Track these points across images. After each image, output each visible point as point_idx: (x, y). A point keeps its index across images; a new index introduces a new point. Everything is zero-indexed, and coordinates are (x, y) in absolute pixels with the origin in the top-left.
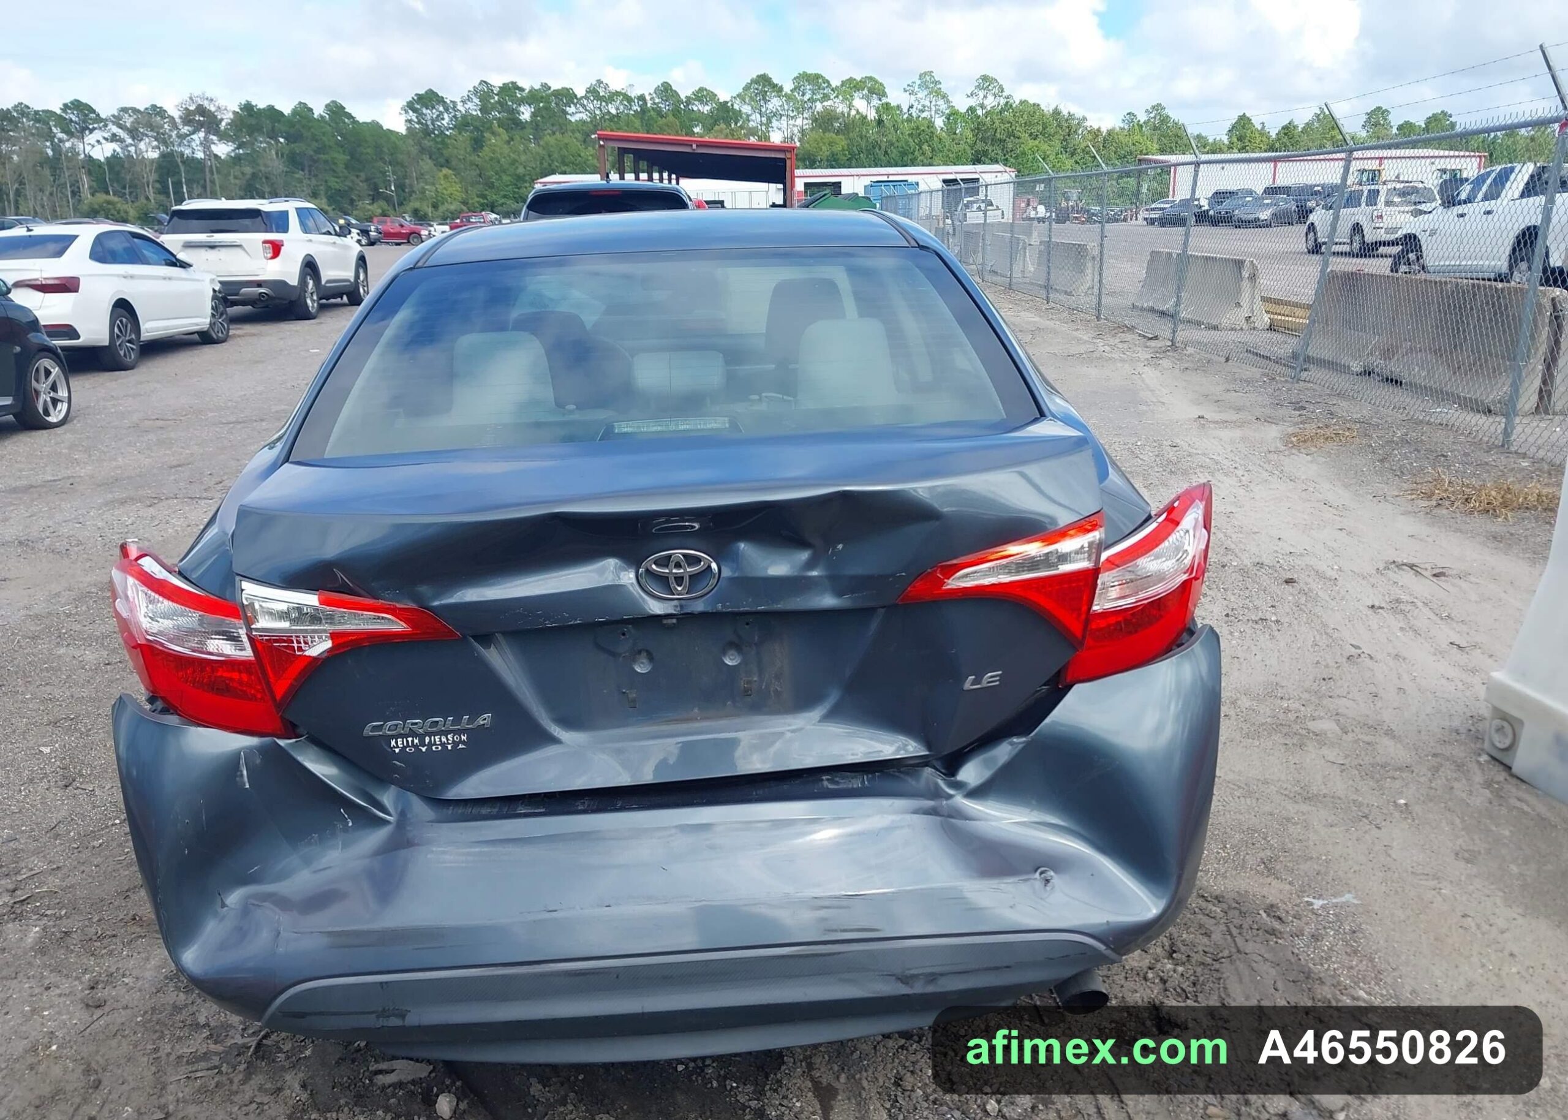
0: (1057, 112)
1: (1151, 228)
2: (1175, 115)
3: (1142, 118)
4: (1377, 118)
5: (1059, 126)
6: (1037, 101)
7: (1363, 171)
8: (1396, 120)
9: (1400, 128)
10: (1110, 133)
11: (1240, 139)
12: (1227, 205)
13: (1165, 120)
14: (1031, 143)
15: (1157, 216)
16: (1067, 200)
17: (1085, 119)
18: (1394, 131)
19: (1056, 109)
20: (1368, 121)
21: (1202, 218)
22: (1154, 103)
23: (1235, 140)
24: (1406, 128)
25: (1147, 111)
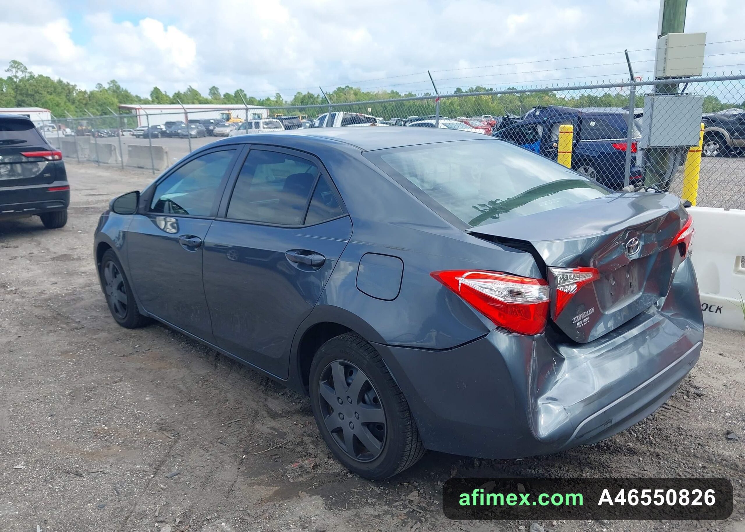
0: (60, 82)
1: (138, 139)
2: (124, 86)
3: (106, 86)
4: (214, 91)
5: (63, 88)
6: (48, 76)
7: (254, 114)
8: (222, 92)
9: (224, 96)
10: (92, 93)
11: (157, 98)
12: (173, 129)
13: (118, 87)
14: (49, 97)
15: (142, 134)
16: (81, 126)
17: (75, 85)
18: (222, 97)
19: (60, 80)
20: (211, 92)
21: (164, 134)
22: (112, 80)
23: (155, 99)
24: (227, 96)
25: (108, 83)
